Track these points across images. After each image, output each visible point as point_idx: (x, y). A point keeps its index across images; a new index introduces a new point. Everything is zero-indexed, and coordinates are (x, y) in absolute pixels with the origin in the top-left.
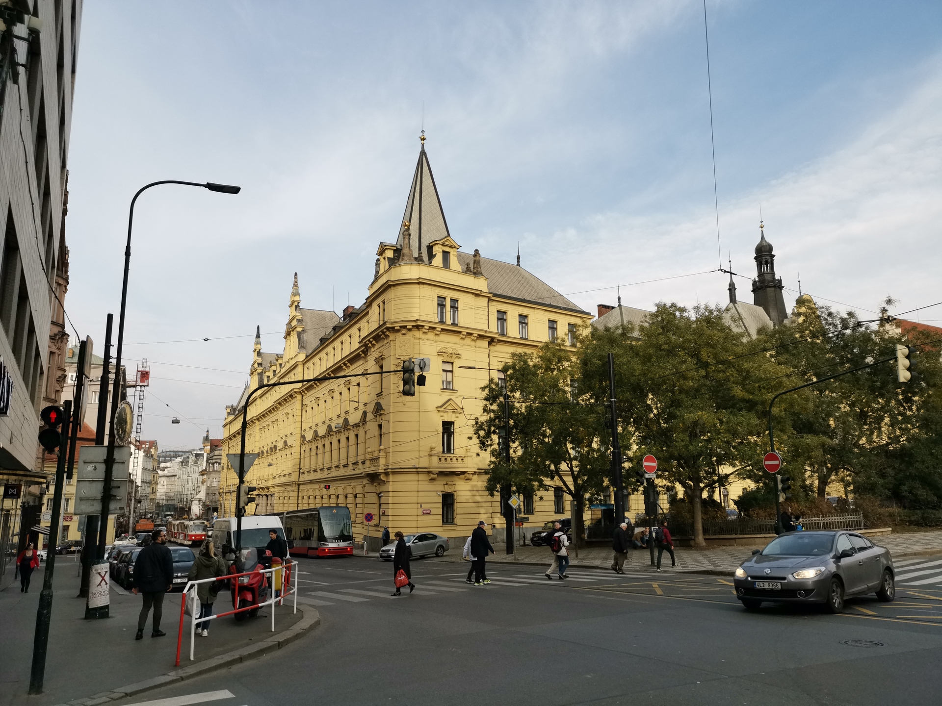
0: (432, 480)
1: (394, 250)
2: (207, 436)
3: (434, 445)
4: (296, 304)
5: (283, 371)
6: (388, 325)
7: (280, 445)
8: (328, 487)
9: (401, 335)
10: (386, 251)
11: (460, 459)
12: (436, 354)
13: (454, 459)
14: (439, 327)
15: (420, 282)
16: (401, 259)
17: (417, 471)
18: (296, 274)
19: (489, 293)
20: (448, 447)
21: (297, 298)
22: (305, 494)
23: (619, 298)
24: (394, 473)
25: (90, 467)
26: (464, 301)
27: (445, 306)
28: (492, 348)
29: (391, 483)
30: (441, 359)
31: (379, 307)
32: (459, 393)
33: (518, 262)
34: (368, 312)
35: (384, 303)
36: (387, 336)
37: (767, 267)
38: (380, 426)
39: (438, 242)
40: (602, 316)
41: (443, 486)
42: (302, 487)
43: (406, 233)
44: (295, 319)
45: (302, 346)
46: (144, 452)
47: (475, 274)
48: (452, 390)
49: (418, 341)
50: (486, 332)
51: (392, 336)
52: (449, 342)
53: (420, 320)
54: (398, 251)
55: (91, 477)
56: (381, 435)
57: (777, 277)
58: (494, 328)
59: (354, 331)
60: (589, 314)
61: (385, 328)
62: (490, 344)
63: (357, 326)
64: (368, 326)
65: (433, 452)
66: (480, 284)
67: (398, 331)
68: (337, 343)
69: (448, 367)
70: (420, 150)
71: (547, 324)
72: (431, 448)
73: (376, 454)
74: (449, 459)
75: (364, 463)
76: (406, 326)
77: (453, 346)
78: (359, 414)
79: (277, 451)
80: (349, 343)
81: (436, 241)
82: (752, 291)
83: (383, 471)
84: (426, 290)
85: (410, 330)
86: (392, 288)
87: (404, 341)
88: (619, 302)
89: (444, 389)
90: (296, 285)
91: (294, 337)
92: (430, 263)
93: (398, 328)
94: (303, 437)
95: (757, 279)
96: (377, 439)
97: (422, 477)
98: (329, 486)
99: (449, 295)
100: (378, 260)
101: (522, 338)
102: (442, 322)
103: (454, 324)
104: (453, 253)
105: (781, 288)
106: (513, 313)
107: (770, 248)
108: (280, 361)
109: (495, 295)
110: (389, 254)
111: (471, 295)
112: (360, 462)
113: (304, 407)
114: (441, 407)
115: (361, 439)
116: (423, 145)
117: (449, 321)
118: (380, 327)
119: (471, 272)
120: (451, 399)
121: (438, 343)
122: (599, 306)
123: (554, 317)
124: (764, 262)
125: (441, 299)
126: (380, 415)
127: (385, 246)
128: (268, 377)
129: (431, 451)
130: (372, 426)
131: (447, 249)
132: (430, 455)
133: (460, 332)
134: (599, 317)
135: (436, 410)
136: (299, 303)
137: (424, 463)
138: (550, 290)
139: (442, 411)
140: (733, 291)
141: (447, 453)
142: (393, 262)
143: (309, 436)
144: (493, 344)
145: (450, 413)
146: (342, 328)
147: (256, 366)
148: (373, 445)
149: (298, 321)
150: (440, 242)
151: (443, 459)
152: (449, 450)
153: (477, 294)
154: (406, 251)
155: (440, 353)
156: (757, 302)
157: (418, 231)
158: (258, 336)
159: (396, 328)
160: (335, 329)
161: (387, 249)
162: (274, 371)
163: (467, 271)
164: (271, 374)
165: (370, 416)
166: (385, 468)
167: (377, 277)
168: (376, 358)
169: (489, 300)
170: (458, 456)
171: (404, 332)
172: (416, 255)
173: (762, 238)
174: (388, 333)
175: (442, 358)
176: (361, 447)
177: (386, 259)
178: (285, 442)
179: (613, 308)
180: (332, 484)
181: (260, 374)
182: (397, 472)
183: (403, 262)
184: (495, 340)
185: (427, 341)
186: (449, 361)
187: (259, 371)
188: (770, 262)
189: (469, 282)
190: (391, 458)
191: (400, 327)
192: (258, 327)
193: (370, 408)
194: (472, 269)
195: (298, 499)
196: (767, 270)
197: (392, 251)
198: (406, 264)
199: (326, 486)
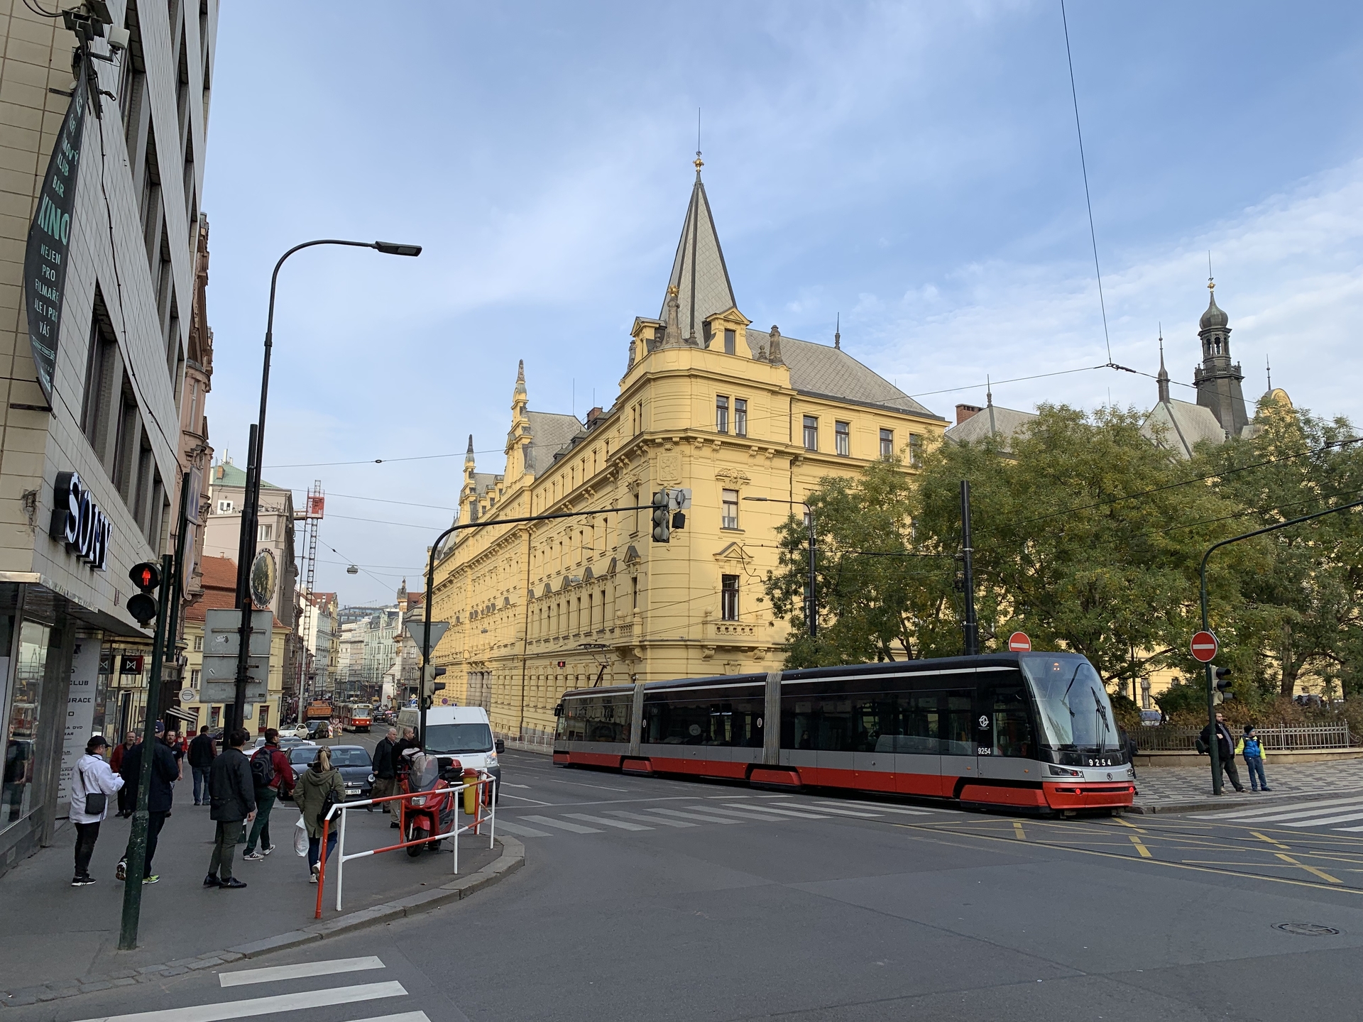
0: (708, 657)
1: (656, 329)
2: (403, 588)
3: (709, 609)
4: (521, 404)
5: (503, 499)
6: (646, 437)
7: (500, 603)
8: (562, 665)
9: (664, 451)
10: (644, 330)
11: (747, 629)
12: (714, 478)
13: (739, 629)
14: (719, 439)
15: (692, 375)
16: (664, 342)
17: (686, 645)
18: (521, 362)
19: (792, 389)
20: (730, 611)
21: (522, 397)
22: (533, 672)
23: (989, 396)
24: (653, 647)
25: (220, 638)
26: (756, 401)
27: (727, 408)
28: (795, 469)
29: (649, 661)
30: (720, 485)
31: (634, 410)
32: (746, 535)
33: (837, 343)
34: (619, 418)
35: (641, 405)
36: (644, 452)
37: (1218, 347)
38: (635, 580)
39: (718, 316)
40: (963, 421)
41: (722, 667)
42: (528, 663)
43: (673, 303)
44: (520, 427)
45: (529, 466)
46: (320, 608)
47: (771, 361)
48: (737, 529)
49: (688, 459)
50: (787, 446)
51: (651, 452)
52: (733, 461)
53: (690, 429)
54: (660, 329)
55: (222, 650)
56: (635, 593)
57: (1233, 363)
58: (799, 440)
59: (600, 444)
60: (942, 419)
61: (642, 441)
62: (792, 463)
63: (604, 436)
64: (619, 437)
65: (709, 619)
66: (780, 377)
67: (660, 445)
68: (577, 462)
69: (732, 497)
70: (694, 180)
71: (878, 434)
72: (706, 613)
73: (628, 620)
74: (731, 628)
75: (612, 631)
76: (671, 438)
77: (739, 467)
78: (606, 562)
79: (496, 611)
80: (593, 462)
81: (716, 314)
82: (1194, 384)
83: (638, 644)
84: (701, 387)
85: (676, 443)
86: (652, 383)
87: (668, 460)
88: (990, 401)
89: (724, 528)
90: (521, 378)
91: (518, 454)
92: (707, 347)
93: (660, 440)
94: (531, 592)
95: (1202, 367)
96: (631, 598)
97: (693, 653)
98: (564, 663)
99: (733, 392)
100: (633, 343)
101: (840, 455)
102: (723, 432)
103: (739, 435)
104: (740, 331)
105: (1239, 379)
106: (827, 419)
107: (1224, 319)
108: (500, 486)
109: (801, 392)
110: (649, 334)
111: (765, 393)
112: (607, 629)
113: (532, 550)
114: (720, 554)
115: (609, 598)
116: (699, 172)
117: (733, 431)
118: (635, 438)
119: (766, 358)
120: (735, 543)
121: (718, 462)
122: (957, 407)
123: (888, 424)
124: (1213, 340)
125: (723, 398)
126: (634, 565)
127: (643, 322)
128: (484, 507)
129: (707, 616)
130: (623, 580)
131: (731, 326)
132: (705, 623)
133: (749, 447)
134: (958, 424)
135: (713, 559)
136: (525, 404)
137: (695, 633)
138: (885, 385)
139: (722, 561)
140: (1164, 384)
141: (729, 619)
142: (654, 346)
143: (539, 591)
144: (797, 463)
145: (734, 563)
146: (584, 439)
147: (468, 491)
148: (625, 606)
149: (525, 429)
150: (722, 316)
151: (723, 628)
152: (732, 616)
153: (775, 392)
154: (671, 329)
155: (719, 477)
156: (1200, 402)
157: (689, 300)
158: (470, 450)
159: (657, 441)
160: (573, 441)
161: (645, 326)
162: (492, 499)
163: (761, 357)
164: (487, 503)
165: (621, 566)
166: (640, 639)
167: (632, 367)
168: (630, 484)
169: (792, 399)
170: (744, 624)
171: (668, 446)
172: (687, 335)
173: (1211, 303)
174: (645, 448)
175: (723, 484)
176: (609, 608)
177: (645, 341)
178: (507, 599)
179: (980, 409)
180: (568, 660)
181: (474, 504)
182: (658, 645)
183: (669, 346)
184: (800, 459)
185: (701, 460)
186: (732, 489)
187: (472, 499)
188: (1222, 339)
189: (763, 373)
190: (649, 625)
191: (663, 439)
192: (471, 437)
193: (621, 555)
194: (767, 355)
195: (524, 680)
196: (1218, 352)
197: (653, 331)
198: (672, 349)
199: (559, 663)
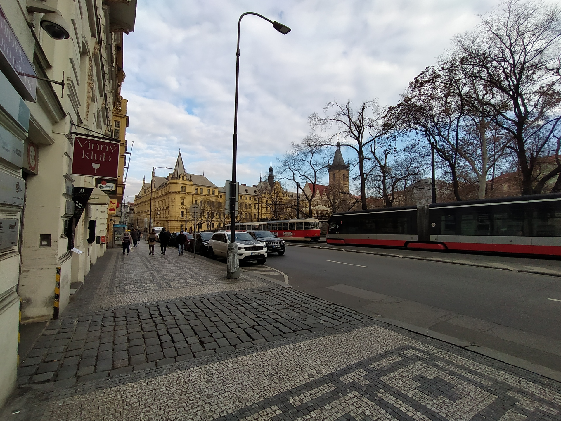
14: (180, 192)
15: (176, 183)
18: (154, 167)
26: (187, 187)
27: (182, 188)
33: (203, 175)
35: (170, 186)
37: (271, 173)
41: (181, 223)
45: (155, 187)
52: (183, 195)
53: (176, 191)
54: (173, 175)
58: (194, 192)
61: (170, 192)
62: (193, 195)
70: (179, 153)
71: (207, 190)
72: (179, 216)
74: (182, 218)
81: (181, 174)
83: (168, 220)
84: (178, 185)
89: (181, 204)
92: (179, 179)
94: (155, 209)
103: (184, 192)
106: (199, 188)
113: (155, 202)
114: (180, 208)
115: (166, 213)
119: (189, 180)
120: (183, 207)
123: (210, 189)
126: (168, 209)
131: (183, 176)
136: (154, 175)
137: (177, 219)
147: (144, 187)
149: (154, 180)
153: (190, 185)
155: (180, 198)
157: (177, 172)
158: (144, 179)
161: (170, 175)
162: (149, 191)
169: (193, 186)
171: (173, 193)
172: (176, 177)
182: (171, 220)
185: (178, 195)
186: (183, 199)
190: (170, 218)
198: (174, 179)
